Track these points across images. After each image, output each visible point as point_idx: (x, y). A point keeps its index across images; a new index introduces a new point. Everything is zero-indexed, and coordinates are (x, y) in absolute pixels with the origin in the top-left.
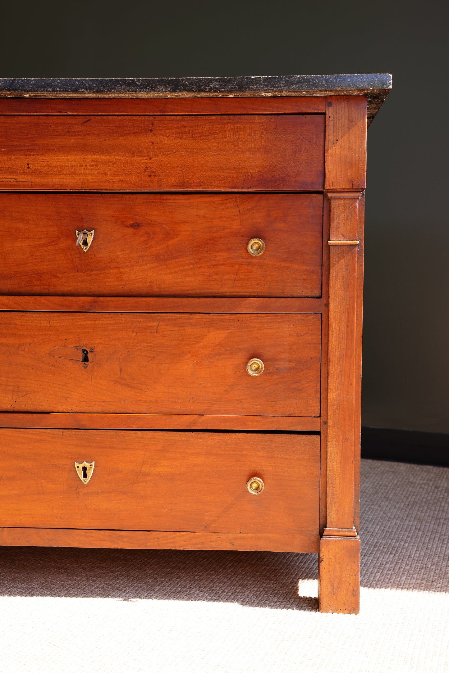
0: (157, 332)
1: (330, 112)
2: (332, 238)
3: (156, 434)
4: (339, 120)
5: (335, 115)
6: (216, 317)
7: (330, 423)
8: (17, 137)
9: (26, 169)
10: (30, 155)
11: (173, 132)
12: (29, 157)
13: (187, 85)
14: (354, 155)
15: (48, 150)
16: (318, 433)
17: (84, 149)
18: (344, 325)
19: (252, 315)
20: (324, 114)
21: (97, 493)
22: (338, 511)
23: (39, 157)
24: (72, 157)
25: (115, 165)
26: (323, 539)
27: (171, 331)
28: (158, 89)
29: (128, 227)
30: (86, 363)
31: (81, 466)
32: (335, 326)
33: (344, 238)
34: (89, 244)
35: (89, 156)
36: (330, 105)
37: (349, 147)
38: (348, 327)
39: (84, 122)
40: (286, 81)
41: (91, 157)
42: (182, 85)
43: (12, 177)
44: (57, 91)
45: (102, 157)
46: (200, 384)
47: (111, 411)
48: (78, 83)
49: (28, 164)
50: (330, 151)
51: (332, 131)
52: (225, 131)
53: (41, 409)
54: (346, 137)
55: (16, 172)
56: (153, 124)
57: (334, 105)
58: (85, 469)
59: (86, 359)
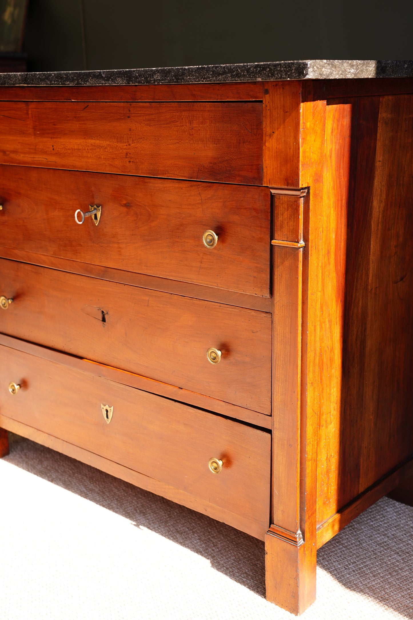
0: (148, 306)
1: (267, 99)
2: (276, 235)
4: (275, 109)
5: (271, 104)
6: (189, 301)
8: (45, 121)
9: (52, 150)
11: (144, 119)
12: (53, 139)
14: (288, 150)
16: (269, 431)
17: (86, 134)
19: (216, 304)
20: (261, 102)
21: (116, 434)
22: (283, 512)
23: (59, 140)
24: (79, 141)
25: (106, 150)
26: (268, 534)
27: (157, 307)
29: (122, 206)
30: (104, 323)
31: (105, 408)
32: (280, 330)
33: (287, 238)
34: (99, 219)
35: (89, 140)
36: (266, 92)
37: (285, 141)
38: (291, 332)
39: (85, 108)
40: (213, 71)
41: (90, 142)
43: (44, 157)
45: (98, 142)
46: (179, 360)
48: (65, 76)
49: (53, 146)
50: (267, 144)
51: (269, 121)
52: (182, 119)
53: (80, 354)
54: (281, 130)
55: (46, 153)
56: (130, 111)
57: (270, 93)
58: (107, 411)
59: (104, 320)
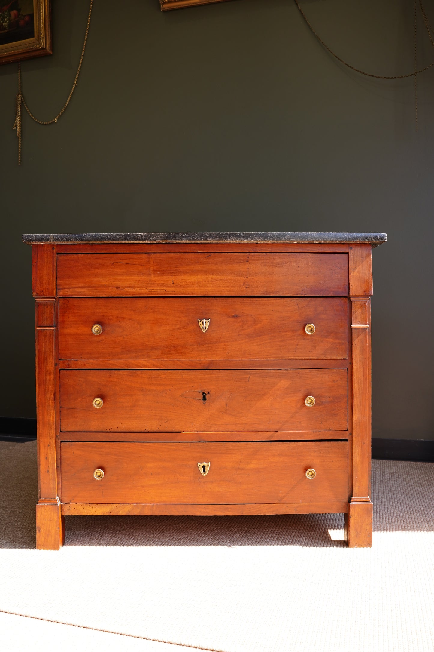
0: (249, 381)
1: (351, 252)
2: (353, 323)
3: (248, 444)
4: (356, 257)
5: (354, 254)
6: (284, 371)
7: (354, 434)
8: (167, 265)
9: (171, 284)
10: (174, 276)
11: (261, 262)
12: (174, 277)
13: (272, 237)
14: (365, 277)
15: (186, 272)
16: (346, 440)
17: (207, 272)
18: (361, 375)
19: (307, 370)
20: (348, 253)
21: (212, 482)
22: (359, 487)
23: (180, 277)
24: (199, 277)
25: (226, 282)
26: (351, 504)
27: (257, 380)
28: (254, 239)
29: (231, 317)
30: (205, 401)
31: (202, 465)
32: (356, 376)
33: (361, 324)
34: (207, 328)
35: (210, 276)
36: (351, 248)
37: (363, 272)
38: (363, 376)
39: (207, 257)
41: (211, 277)
42: (269, 237)
43: (163, 289)
44: (195, 240)
45: (218, 277)
46: (275, 413)
47: (221, 430)
48: (207, 235)
49: (173, 281)
50: (352, 274)
51: (353, 262)
52: (291, 262)
53: (176, 430)
54: (360, 267)
55: (165, 286)
56: (248, 258)
57: (353, 249)
58: (204, 467)
59: (204, 399)
